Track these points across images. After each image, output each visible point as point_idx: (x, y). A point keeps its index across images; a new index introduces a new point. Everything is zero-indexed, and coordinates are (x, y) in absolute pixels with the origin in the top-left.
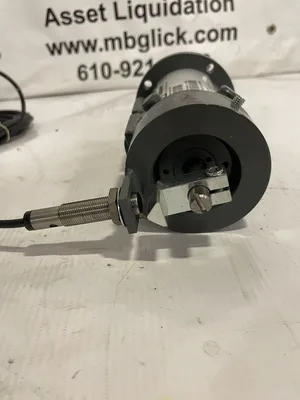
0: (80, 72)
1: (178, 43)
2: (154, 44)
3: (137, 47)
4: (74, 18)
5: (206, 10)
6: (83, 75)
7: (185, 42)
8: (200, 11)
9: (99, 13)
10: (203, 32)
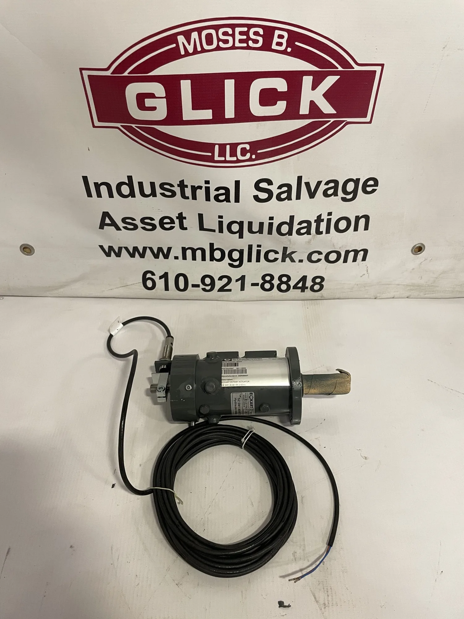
0: (145, 280)
1: (283, 260)
2: (250, 260)
3: (227, 260)
4: (140, 225)
5: (328, 231)
6: (149, 284)
7: (293, 260)
8: (318, 232)
9: (177, 221)
10: (320, 253)
